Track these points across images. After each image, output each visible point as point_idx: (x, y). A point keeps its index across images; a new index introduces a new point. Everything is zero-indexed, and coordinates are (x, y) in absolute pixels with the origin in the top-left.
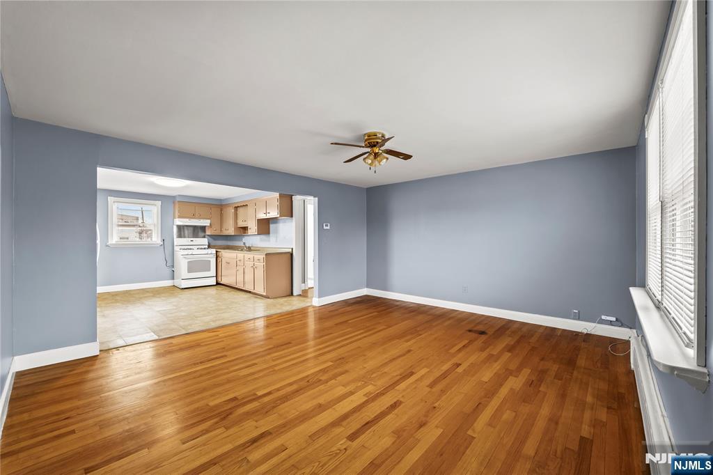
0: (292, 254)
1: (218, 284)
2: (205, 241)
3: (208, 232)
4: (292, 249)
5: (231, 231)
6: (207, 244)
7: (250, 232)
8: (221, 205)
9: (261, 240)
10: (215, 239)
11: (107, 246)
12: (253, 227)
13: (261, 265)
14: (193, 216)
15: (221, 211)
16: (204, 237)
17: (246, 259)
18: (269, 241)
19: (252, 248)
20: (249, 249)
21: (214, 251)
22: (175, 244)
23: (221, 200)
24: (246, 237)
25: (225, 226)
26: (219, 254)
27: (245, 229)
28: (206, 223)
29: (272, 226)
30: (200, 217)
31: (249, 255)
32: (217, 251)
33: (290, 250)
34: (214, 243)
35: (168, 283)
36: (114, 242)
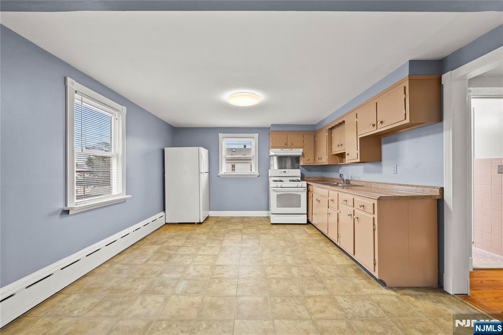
0: (439, 202)
1: (309, 222)
2: (297, 172)
3: (301, 163)
4: (442, 190)
5: (324, 160)
6: (300, 175)
7: (348, 160)
8: (315, 131)
9: (366, 171)
10: (309, 171)
11: (218, 176)
12: (353, 152)
13: (368, 218)
14: (286, 146)
15: (315, 137)
16: (298, 168)
17: (341, 201)
18: (381, 172)
19: (351, 182)
20: (348, 184)
21: (304, 184)
22: (269, 175)
23: (314, 126)
24: (343, 168)
25: (318, 156)
26: (310, 187)
27: (342, 156)
28: (298, 152)
29: (386, 148)
30: (292, 147)
31: (346, 195)
32: (308, 185)
33: (437, 193)
34: (307, 174)
35: (263, 214)
36: (223, 173)
